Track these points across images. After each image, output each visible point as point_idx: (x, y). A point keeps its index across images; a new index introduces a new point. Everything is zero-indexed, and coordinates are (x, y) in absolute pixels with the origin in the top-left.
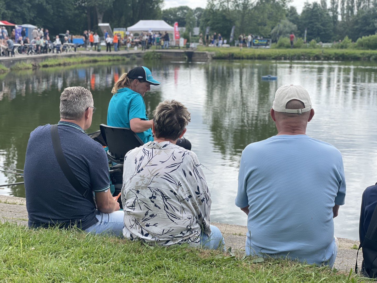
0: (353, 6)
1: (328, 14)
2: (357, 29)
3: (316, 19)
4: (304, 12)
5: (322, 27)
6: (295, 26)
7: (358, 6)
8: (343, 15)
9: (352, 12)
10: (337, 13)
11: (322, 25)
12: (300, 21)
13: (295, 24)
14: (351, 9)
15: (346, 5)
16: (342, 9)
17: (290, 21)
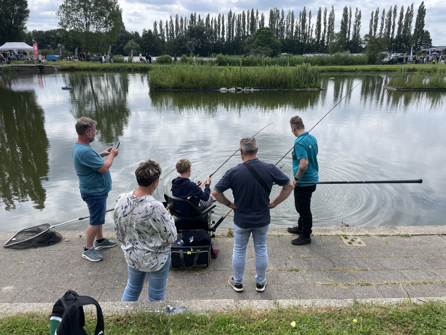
0: (174, 33)
1: (158, 38)
2: (176, 47)
3: (151, 41)
4: (143, 36)
5: (155, 46)
6: (139, 45)
7: (176, 34)
8: (168, 39)
9: (173, 37)
10: (164, 37)
11: (155, 45)
12: (142, 42)
13: (138, 44)
14: (172, 35)
15: (169, 32)
16: (167, 35)
17: (135, 42)
